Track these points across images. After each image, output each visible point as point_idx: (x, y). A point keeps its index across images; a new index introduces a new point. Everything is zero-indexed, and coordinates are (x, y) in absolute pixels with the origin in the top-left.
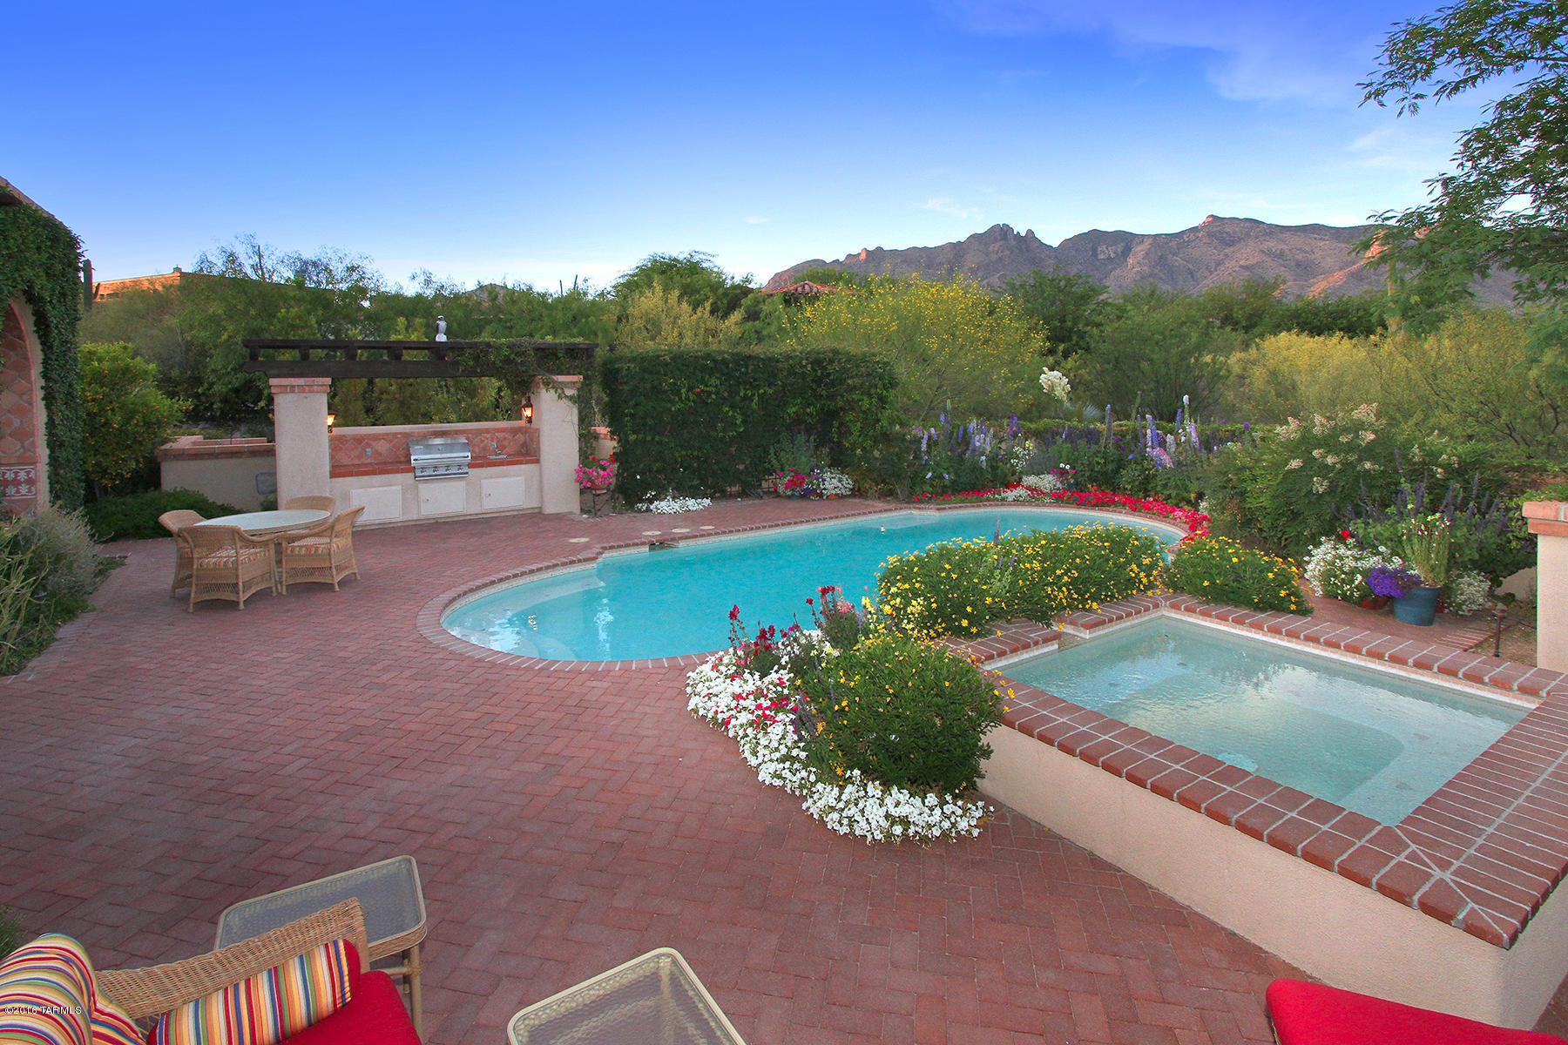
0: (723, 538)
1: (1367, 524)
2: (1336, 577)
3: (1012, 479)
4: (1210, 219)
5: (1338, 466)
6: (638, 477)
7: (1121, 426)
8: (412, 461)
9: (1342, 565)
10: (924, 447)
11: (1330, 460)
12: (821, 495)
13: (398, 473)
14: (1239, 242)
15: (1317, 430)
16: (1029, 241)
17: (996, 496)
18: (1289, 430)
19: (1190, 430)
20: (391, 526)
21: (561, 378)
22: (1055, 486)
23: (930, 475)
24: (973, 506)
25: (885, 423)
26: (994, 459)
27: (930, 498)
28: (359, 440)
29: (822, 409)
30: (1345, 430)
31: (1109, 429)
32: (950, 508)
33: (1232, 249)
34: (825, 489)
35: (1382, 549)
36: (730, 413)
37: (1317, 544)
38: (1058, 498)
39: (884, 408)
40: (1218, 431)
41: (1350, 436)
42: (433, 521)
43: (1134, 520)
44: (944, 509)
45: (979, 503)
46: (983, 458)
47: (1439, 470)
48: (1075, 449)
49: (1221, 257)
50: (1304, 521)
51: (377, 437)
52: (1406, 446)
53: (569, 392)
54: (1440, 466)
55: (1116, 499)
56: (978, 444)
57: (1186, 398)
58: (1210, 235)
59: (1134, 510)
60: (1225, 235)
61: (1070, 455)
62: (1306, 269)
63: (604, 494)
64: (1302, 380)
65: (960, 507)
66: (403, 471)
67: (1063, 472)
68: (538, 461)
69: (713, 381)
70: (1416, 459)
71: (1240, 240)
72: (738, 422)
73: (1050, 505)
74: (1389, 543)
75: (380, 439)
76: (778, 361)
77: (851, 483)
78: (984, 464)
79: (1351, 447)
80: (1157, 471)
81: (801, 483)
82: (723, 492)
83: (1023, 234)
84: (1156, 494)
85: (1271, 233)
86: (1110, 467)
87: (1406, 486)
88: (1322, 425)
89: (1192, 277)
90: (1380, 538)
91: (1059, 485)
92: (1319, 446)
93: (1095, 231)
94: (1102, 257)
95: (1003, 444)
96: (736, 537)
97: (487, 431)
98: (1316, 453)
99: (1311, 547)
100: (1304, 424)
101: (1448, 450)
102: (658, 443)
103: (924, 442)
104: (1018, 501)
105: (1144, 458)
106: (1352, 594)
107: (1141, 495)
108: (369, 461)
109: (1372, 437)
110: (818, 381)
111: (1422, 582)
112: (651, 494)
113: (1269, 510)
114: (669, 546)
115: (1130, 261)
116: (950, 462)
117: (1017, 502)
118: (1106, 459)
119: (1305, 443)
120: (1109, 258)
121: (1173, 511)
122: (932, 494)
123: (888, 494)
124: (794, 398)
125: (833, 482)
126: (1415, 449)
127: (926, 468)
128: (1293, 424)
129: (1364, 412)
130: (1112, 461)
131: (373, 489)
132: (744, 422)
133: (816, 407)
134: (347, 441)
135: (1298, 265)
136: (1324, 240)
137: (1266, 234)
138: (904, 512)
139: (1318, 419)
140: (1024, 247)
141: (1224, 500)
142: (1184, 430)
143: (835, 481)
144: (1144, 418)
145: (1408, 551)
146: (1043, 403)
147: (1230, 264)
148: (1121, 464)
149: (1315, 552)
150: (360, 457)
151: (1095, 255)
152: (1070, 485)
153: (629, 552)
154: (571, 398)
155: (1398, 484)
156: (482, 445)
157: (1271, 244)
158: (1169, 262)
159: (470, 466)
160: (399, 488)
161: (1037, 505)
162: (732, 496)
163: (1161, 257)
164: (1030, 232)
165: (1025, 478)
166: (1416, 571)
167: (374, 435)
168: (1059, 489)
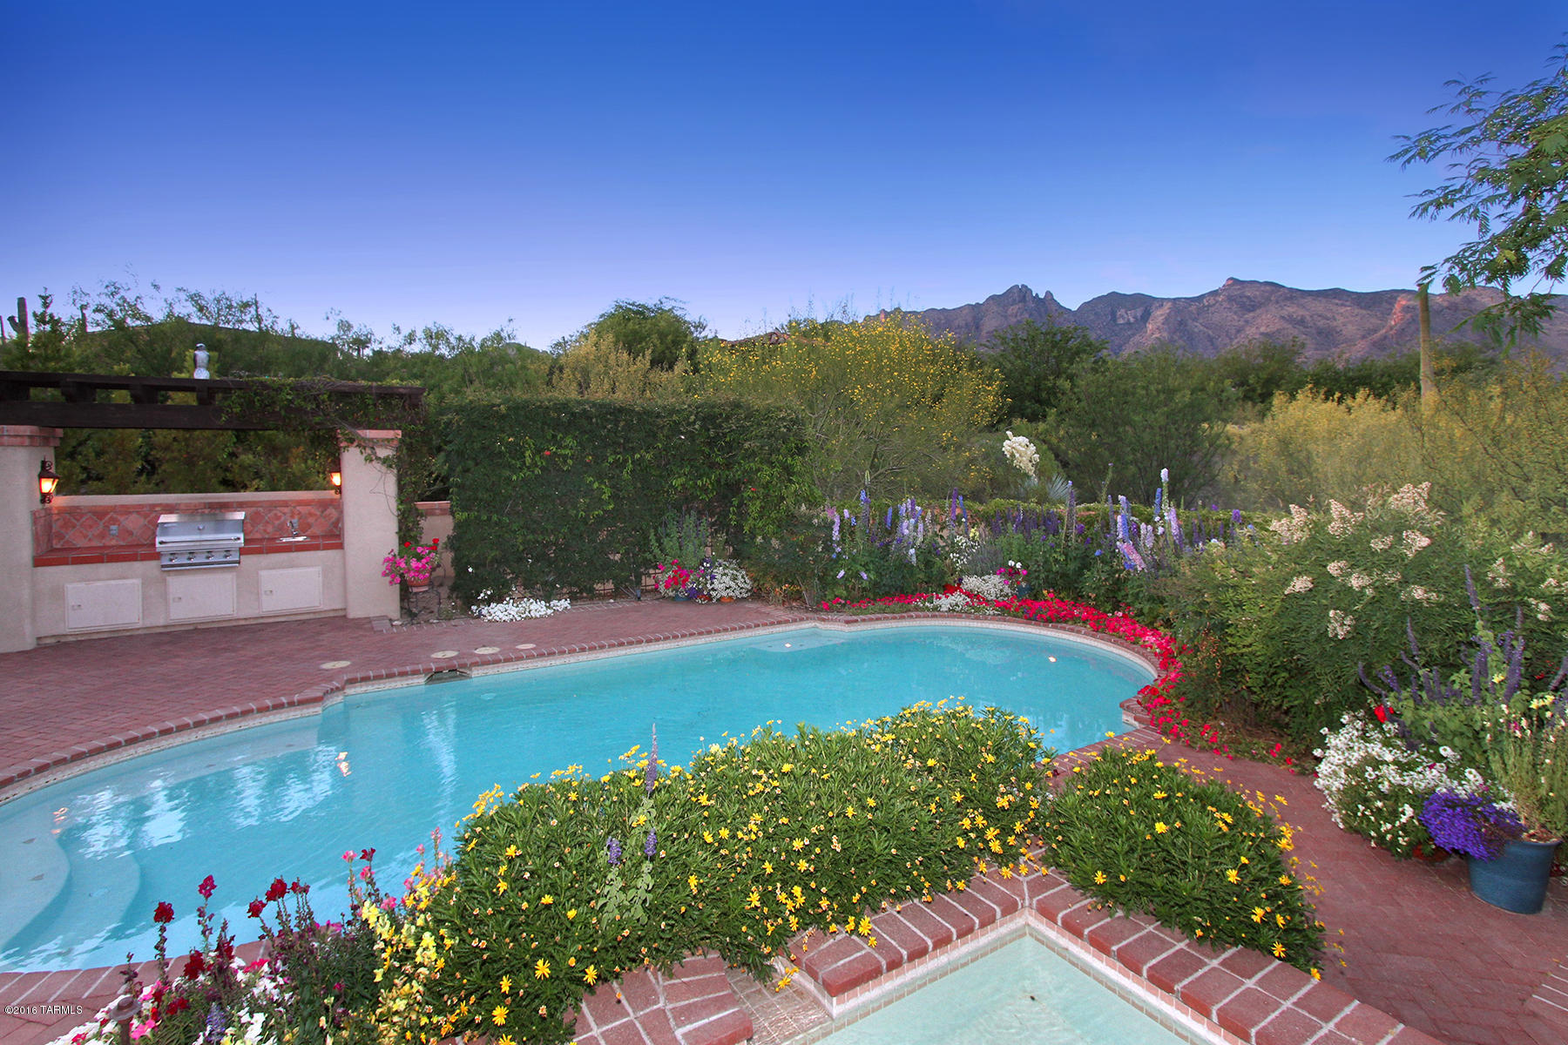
0: (540, 663)
1: (1418, 701)
2: (1366, 801)
3: (950, 580)
4: (1230, 282)
5: (1369, 592)
6: (470, 570)
7: (1089, 509)
8: (158, 545)
9: (1378, 777)
10: (836, 535)
11: (1355, 582)
12: (710, 598)
13: (136, 560)
14: (1260, 307)
15: (1334, 528)
16: (1047, 304)
17: (927, 604)
18: (1290, 526)
19: (1170, 518)
20: (128, 634)
21: (370, 434)
22: (1001, 591)
23: (842, 573)
24: (895, 618)
25: (789, 501)
26: (930, 552)
27: (844, 606)
28: (99, 513)
29: (718, 481)
30: (1377, 529)
31: (1070, 514)
32: (864, 620)
33: (1252, 314)
34: (713, 589)
35: (1446, 751)
36: (596, 485)
37: (1336, 727)
38: (1004, 609)
39: (790, 481)
40: (1207, 519)
41: (1389, 539)
42: (191, 628)
43: (1096, 644)
44: (856, 621)
45: (904, 613)
46: (912, 551)
47: (1543, 606)
48: (1028, 539)
49: (1241, 323)
50: (1315, 681)
51: (127, 510)
52: (1484, 559)
53: (383, 453)
54: (1542, 597)
55: (1076, 612)
56: (906, 532)
57: (1164, 472)
58: (1230, 299)
59: (1096, 629)
60: (1245, 300)
61: (1022, 549)
62: (1327, 336)
63: (424, 592)
64: (1318, 449)
65: (878, 619)
66: (145, 558)
67: (1013, 572)
68: (340, 546)
69: (569, 441)
70: (1501, 583)
71: (1260, 305)
72: (605, 497)
73: (994, 618)
74: (1457, 741)
75: (130, 513)
76: (658, 416)
77: (748, 581)
78: (914, 559)
79: (1390, 560)
80: (1129, 574)
81: (684, 581)
82: (591, 590)
83: (1042, 296)
84: (1128, 605)
85: (1291, 298)
86: (1072, 566)
87: (1484, 634)
88: (1343, 519)
89: (1212, 344)
90: (1441, 729)
91: (1007, 590)
92: (1337, 555)
93: (1114, 294)
94: (1121, 321)
95: (945, 531)
96: (558, 662)
97: (285, 504)
98: (1333, 568)
99: (1325, 731)
100: (1314, 517)
101: (1555, 568)
102: (496, 523)
103: (836, 528)
104: (954, 610)
105: (1114, 555)
106: (1395, 837)
107: (1109, 607)
108: (113, 543)
109: (1425, 542)
110: (711, 443)
111: (1523, 829)
112: (486, 594)
113: (1259, 660)
114: (463, 676)
115: (1150, 327)
116: (870, 555)
117: (953, 612)
118: (1066, 555)
119: (1316, 550)
120: (1129, 323)
121: (1144, 635)
122: (846, 599)
123: (793, 598)
124: (682, 467)
125: (726, 581)
126: (1499, 566)
127: (836, 563)
128: (1298, 515)
129: (1409, 498)
130: (1075, 558)
131: (99, 583)
132: (613, 497)
133: (710, 479)
134: (82, 515)
135: (1320, 333)
136: (1346, 306)
137: (1287, 299)
138: (807, 625)
139: (1336, 508)
140: (1042, 310)
141: (1196, 635)
142: (1162, 517)
143: (727, 579)
144: (1116, 501)
145: (1496, 766)
146: (1004, 477)
147: (1251, 331)
148: (1086, 563)
149: (1332, 740)
150: (102, 536)
151: (1114, 318)
152: (1021, 590)
153: (393, 685)
154: (385, 461)
155: (1469, 628)
156: (277, 522)
157: (1291, 310)
158: (1188, 328)
159: (242, 551)
160: (138, 581)
161: (977, 618)
162: (604, 597)
163: (1181, 323)
164: (1049, 294)
165: (966, 579)
166: (1510, 804)
167: (122, 506)
168: (1007, 595)
